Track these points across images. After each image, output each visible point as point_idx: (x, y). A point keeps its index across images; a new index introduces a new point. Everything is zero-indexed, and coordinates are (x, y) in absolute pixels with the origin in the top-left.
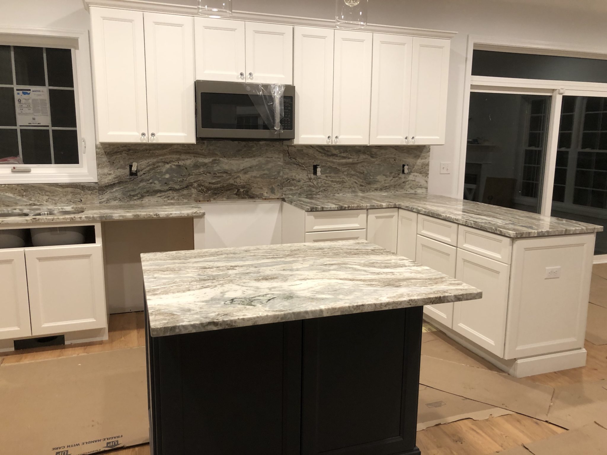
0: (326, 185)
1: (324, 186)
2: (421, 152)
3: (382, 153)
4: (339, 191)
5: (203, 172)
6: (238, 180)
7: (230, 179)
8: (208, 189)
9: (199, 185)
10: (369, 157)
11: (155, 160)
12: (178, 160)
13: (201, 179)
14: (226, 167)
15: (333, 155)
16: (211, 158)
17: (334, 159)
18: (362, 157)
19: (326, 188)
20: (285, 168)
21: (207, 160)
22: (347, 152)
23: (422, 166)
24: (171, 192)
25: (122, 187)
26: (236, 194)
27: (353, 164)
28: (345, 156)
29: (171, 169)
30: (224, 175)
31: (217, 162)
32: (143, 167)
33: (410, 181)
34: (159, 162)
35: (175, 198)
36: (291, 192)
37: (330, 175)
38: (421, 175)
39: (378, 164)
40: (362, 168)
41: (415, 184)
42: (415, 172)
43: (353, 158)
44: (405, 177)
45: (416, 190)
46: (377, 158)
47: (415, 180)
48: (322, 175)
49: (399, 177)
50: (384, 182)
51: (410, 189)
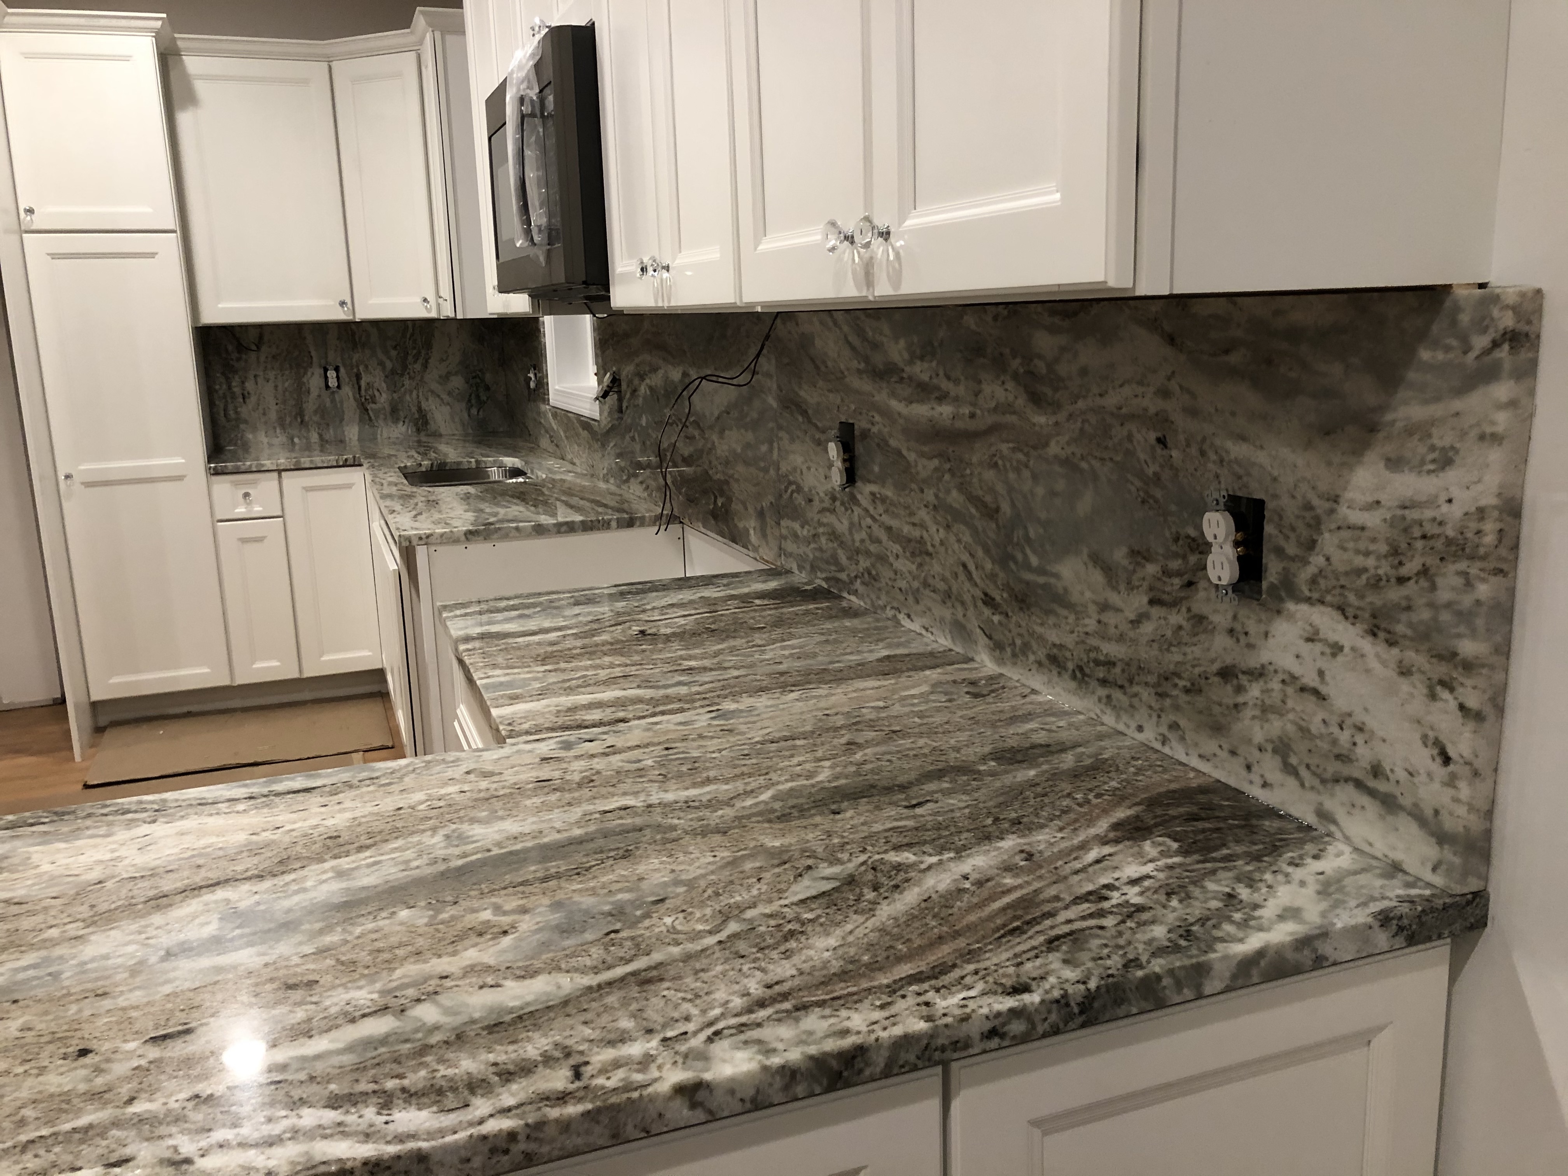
0: (873, 548)
4: (911, 600)
6: (713, 459)
7: (703, 450)
8: (683, 479)
9: (674, 463)
10: (1021, 401)
11: (632, 367)
12: (652, 369)
15: (888, 369)
17: (895, 395)
19: (874, 568)
20: (782, 428)
21: (676, 374)
23: (1396, 553)
24: (648, 472)
25: (614, 442)
26: (713, 514)
27: (954, 436)
28: (926, 375)
29: (646, 398)
30: (696, 434)
33: (1276, 685)
34: (635, 375)
35: (654, 494)
37: (884, 491)
38: (1380, 647)
39: (1065, 462)
40: (989, 475)
41: (1321, 737)
42: (1322, 602)
43: (956, 399)
44: (1238, 627)
45: (1330, 804)
46: (1056, 406)
47: (1323, 690)
48: (859, 484)
49: (1189, 610)
50: (1099, 622)
51: (1278, 759)
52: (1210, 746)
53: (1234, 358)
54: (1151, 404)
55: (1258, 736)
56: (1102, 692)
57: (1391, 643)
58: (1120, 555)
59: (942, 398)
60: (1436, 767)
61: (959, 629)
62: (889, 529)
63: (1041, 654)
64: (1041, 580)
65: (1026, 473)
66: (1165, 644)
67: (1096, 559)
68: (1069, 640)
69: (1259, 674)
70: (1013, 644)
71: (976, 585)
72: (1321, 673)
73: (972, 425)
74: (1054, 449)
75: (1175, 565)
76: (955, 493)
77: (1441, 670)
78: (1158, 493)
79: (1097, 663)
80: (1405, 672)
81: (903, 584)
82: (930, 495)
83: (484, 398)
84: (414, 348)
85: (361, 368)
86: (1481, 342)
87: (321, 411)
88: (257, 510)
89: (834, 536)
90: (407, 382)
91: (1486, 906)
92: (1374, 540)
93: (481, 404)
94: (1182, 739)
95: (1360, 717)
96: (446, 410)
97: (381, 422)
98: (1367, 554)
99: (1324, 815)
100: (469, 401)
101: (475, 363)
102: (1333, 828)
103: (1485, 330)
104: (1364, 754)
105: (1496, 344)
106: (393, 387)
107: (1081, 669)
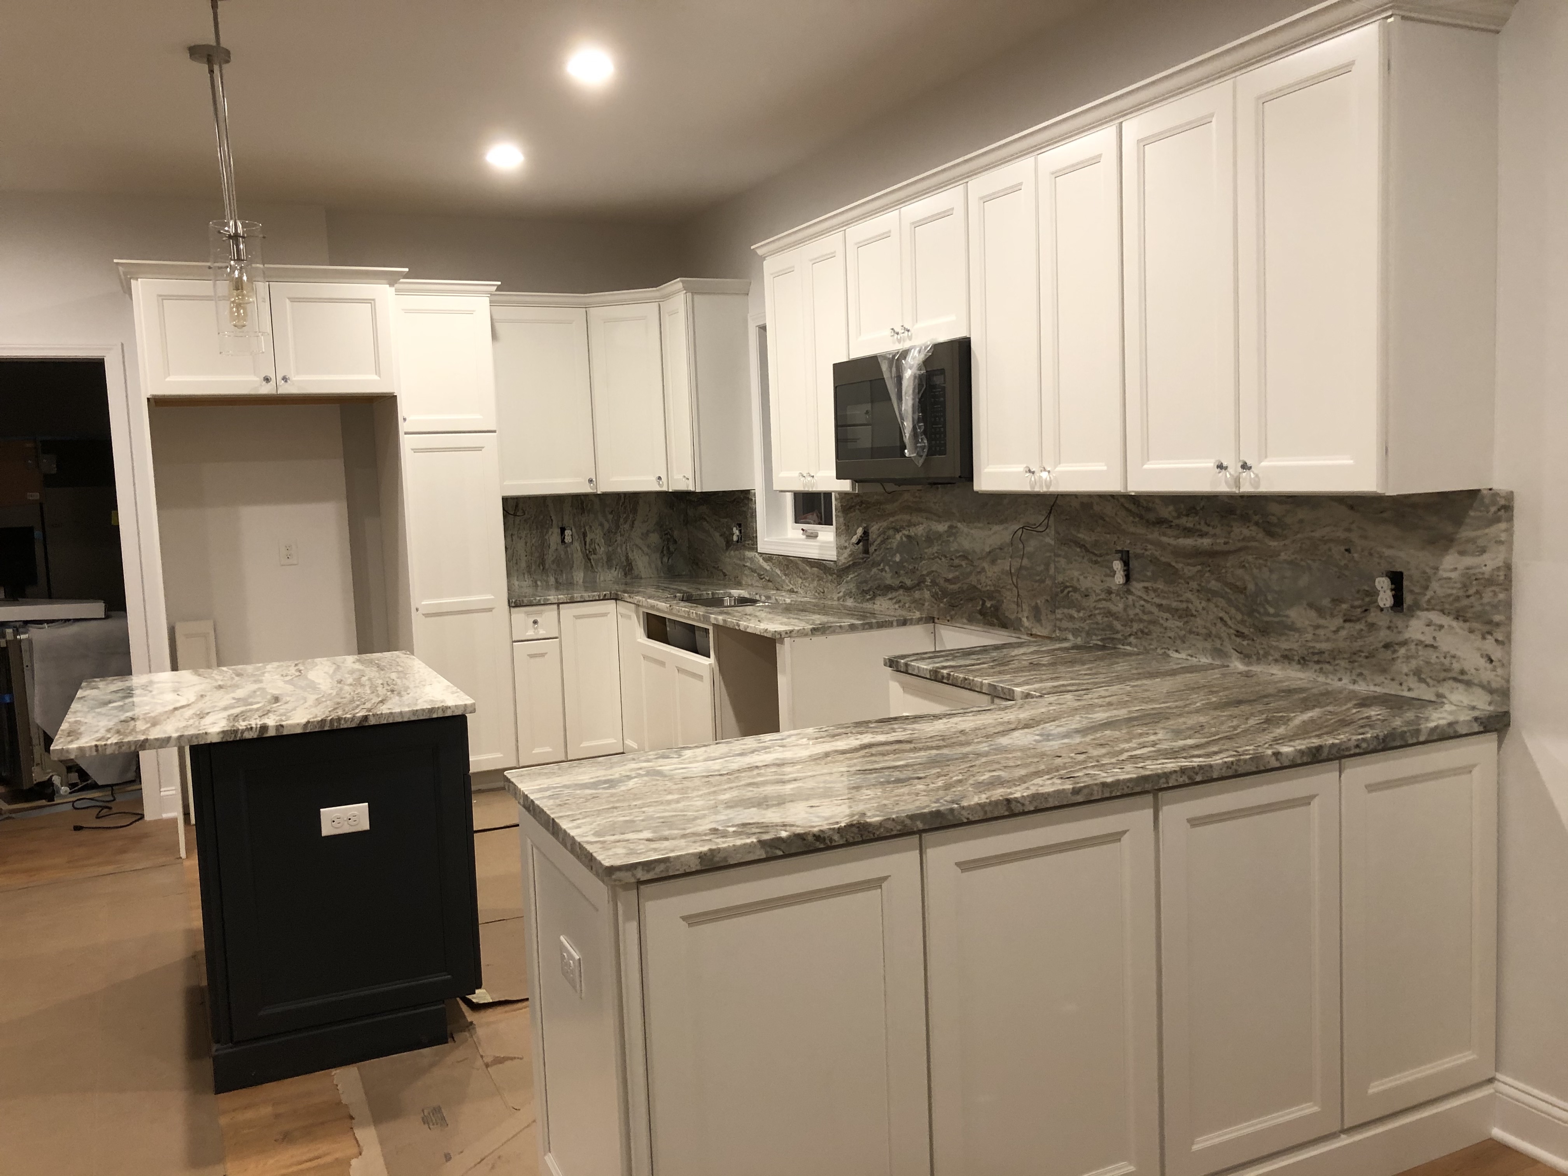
0: (1145, 617)
1: (1141, 621)
2: (1458, 521)
3: (1301, 521)
4: (1178, 642)
5: (937, 553)
6: (983, 578)
7: (971, 573)
8: (945, 593)
9: (934, 583)
10: (1261, 535)
11: (885, 524)
12: (910, 524)
13: (934, 569)
14: (966, 544)
15: (1160, 522)
16: (946, 521)
17: (1164, 535)
18: (1241, 531)
19: (1146, 628)
20: (1059, 556)
21: (942, 527)
22: (1196, 513)
23: (1465, 586)
24: (901, 592)
25: (856, 574)
26: (981, 612)
27: (1212, 554)
28: (1190, 525)
29: (901, 543)
30: (964, 563)
31: (954, 531)
32: (874, 536)
33: (1413, 647)
34: (889, 529)
35: (907, 605)
36: (1070, 625)
37: (1155, 586)
38: (1461, 624)
39: (1291, 563)
40: (1240, 572)
41: (1436, 663)
42: (1433, 609)
43: (1214, 535)
44: (1392, 625)
45: (1441, 690)
46: (1285, 537)
47: (1435, 644)
48: (1134, 583)
49: (1366, 622)
50: (1314, 634)
51: (1416, 678)
52: (1380, 679)
53: (1385, 515)
54: (1341, 534)
55: (1405, 669)
56: (1317, 667)
57: (1465, 621)
58: (1326, 602)
59: (1202, 535)
60: (1489, 666)
61: (1218, 652)
62: (1160, 606)
63: (1277, 655)
64: (1276, 620)
65: (1265, 569)
66: (1352, 638)
67: (1311, 606)
68: (1295, 646)
69: (1404, 643)
70: (1258, 653)
71: (1230, 627)
72: (1434, 638)
73: (1226, 548)
74: (1283, 556)
75: (1357, 603)
76: (1213, 582)
77: (1487, 628)
78: (1347, 573)
79: (1314, 654)
80: (1471, 631)
81: (1172, 634)
82: (1194, 585)
83: (672, 549)
84: (625, 513)
85: (587, 528)
86: (1493, 509)
87: (558, 561)
88: (542, 633)
89: (1109, 613)
90: (619, 538)
91: (1509, 716)
92: (1455, 583)
93: (670, 554)
94: (1365, 679)
95: (1453, 652)
96: (646, 559)
97: (600, 569)
98: (1453, 588)
99: (1439, 695)
100: (662, 552)
101: (667, 523)
102: (1444, 700)
103: (1494, 505)
104: (1456, 666)
105: (1499, 510)
106: (609, 542)
107: (1303, 658)
